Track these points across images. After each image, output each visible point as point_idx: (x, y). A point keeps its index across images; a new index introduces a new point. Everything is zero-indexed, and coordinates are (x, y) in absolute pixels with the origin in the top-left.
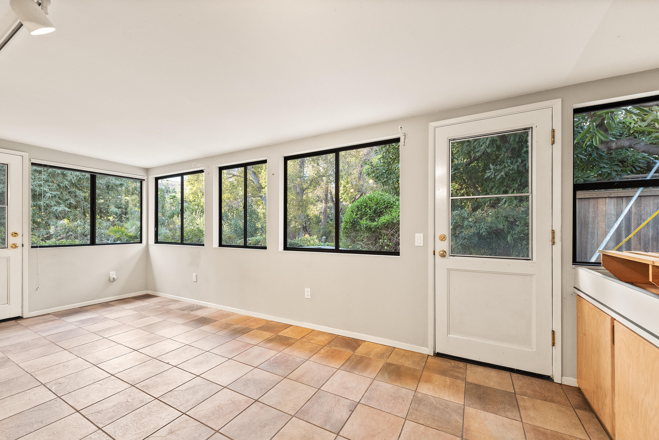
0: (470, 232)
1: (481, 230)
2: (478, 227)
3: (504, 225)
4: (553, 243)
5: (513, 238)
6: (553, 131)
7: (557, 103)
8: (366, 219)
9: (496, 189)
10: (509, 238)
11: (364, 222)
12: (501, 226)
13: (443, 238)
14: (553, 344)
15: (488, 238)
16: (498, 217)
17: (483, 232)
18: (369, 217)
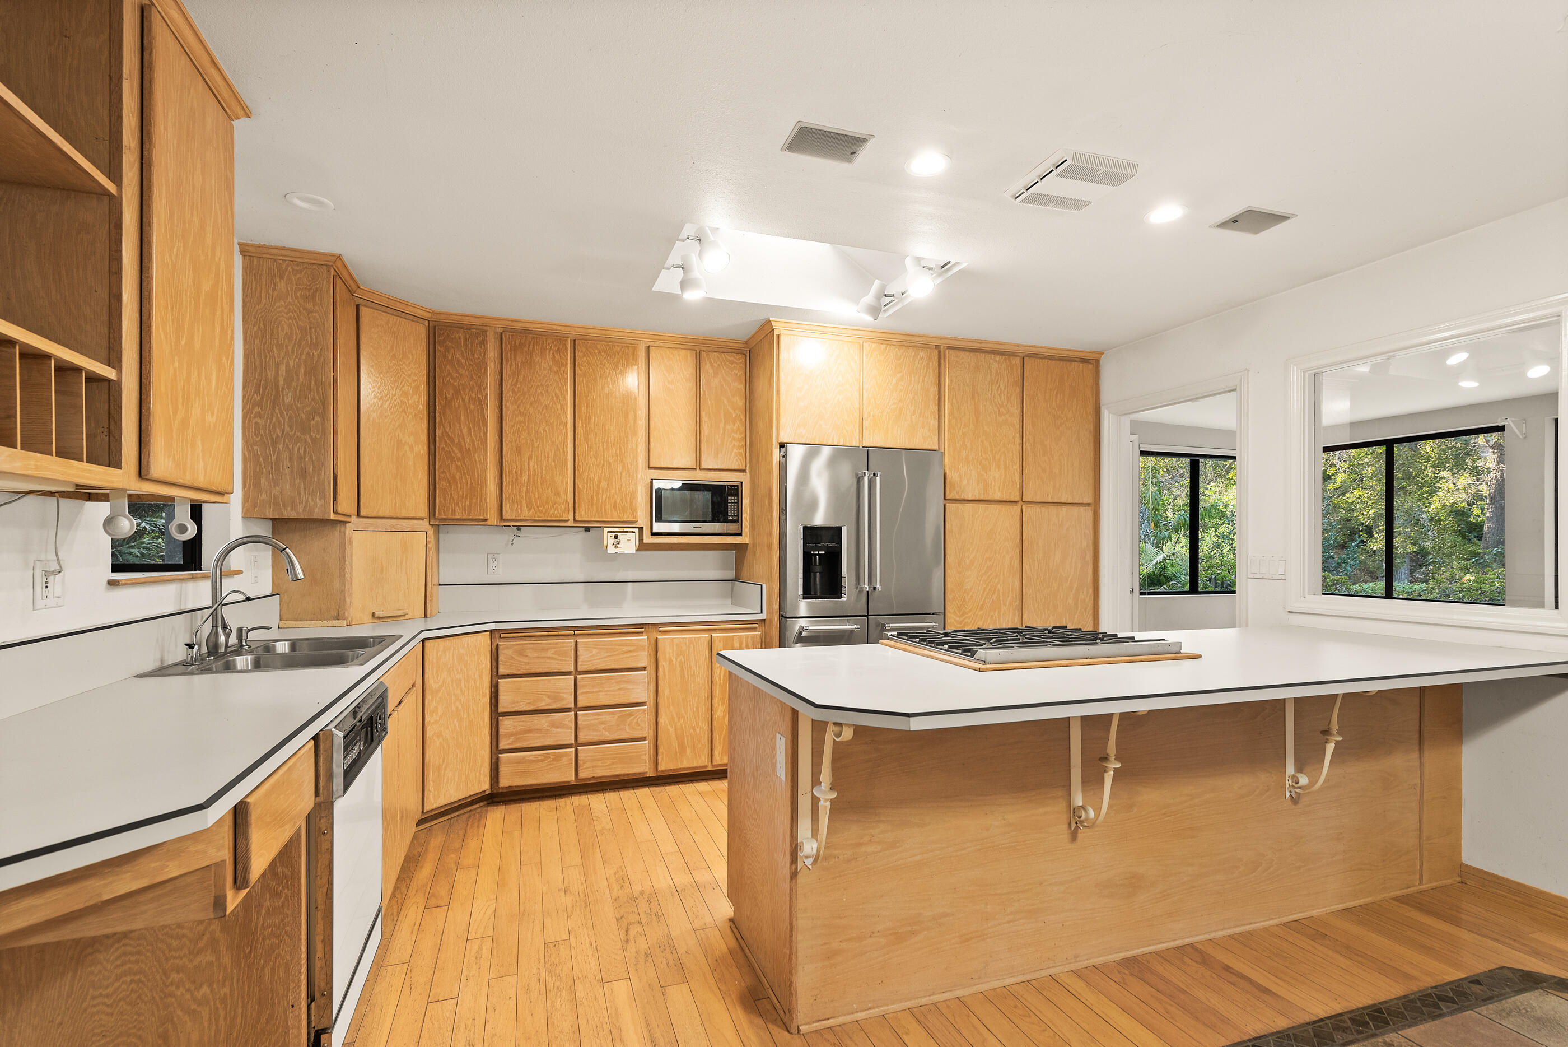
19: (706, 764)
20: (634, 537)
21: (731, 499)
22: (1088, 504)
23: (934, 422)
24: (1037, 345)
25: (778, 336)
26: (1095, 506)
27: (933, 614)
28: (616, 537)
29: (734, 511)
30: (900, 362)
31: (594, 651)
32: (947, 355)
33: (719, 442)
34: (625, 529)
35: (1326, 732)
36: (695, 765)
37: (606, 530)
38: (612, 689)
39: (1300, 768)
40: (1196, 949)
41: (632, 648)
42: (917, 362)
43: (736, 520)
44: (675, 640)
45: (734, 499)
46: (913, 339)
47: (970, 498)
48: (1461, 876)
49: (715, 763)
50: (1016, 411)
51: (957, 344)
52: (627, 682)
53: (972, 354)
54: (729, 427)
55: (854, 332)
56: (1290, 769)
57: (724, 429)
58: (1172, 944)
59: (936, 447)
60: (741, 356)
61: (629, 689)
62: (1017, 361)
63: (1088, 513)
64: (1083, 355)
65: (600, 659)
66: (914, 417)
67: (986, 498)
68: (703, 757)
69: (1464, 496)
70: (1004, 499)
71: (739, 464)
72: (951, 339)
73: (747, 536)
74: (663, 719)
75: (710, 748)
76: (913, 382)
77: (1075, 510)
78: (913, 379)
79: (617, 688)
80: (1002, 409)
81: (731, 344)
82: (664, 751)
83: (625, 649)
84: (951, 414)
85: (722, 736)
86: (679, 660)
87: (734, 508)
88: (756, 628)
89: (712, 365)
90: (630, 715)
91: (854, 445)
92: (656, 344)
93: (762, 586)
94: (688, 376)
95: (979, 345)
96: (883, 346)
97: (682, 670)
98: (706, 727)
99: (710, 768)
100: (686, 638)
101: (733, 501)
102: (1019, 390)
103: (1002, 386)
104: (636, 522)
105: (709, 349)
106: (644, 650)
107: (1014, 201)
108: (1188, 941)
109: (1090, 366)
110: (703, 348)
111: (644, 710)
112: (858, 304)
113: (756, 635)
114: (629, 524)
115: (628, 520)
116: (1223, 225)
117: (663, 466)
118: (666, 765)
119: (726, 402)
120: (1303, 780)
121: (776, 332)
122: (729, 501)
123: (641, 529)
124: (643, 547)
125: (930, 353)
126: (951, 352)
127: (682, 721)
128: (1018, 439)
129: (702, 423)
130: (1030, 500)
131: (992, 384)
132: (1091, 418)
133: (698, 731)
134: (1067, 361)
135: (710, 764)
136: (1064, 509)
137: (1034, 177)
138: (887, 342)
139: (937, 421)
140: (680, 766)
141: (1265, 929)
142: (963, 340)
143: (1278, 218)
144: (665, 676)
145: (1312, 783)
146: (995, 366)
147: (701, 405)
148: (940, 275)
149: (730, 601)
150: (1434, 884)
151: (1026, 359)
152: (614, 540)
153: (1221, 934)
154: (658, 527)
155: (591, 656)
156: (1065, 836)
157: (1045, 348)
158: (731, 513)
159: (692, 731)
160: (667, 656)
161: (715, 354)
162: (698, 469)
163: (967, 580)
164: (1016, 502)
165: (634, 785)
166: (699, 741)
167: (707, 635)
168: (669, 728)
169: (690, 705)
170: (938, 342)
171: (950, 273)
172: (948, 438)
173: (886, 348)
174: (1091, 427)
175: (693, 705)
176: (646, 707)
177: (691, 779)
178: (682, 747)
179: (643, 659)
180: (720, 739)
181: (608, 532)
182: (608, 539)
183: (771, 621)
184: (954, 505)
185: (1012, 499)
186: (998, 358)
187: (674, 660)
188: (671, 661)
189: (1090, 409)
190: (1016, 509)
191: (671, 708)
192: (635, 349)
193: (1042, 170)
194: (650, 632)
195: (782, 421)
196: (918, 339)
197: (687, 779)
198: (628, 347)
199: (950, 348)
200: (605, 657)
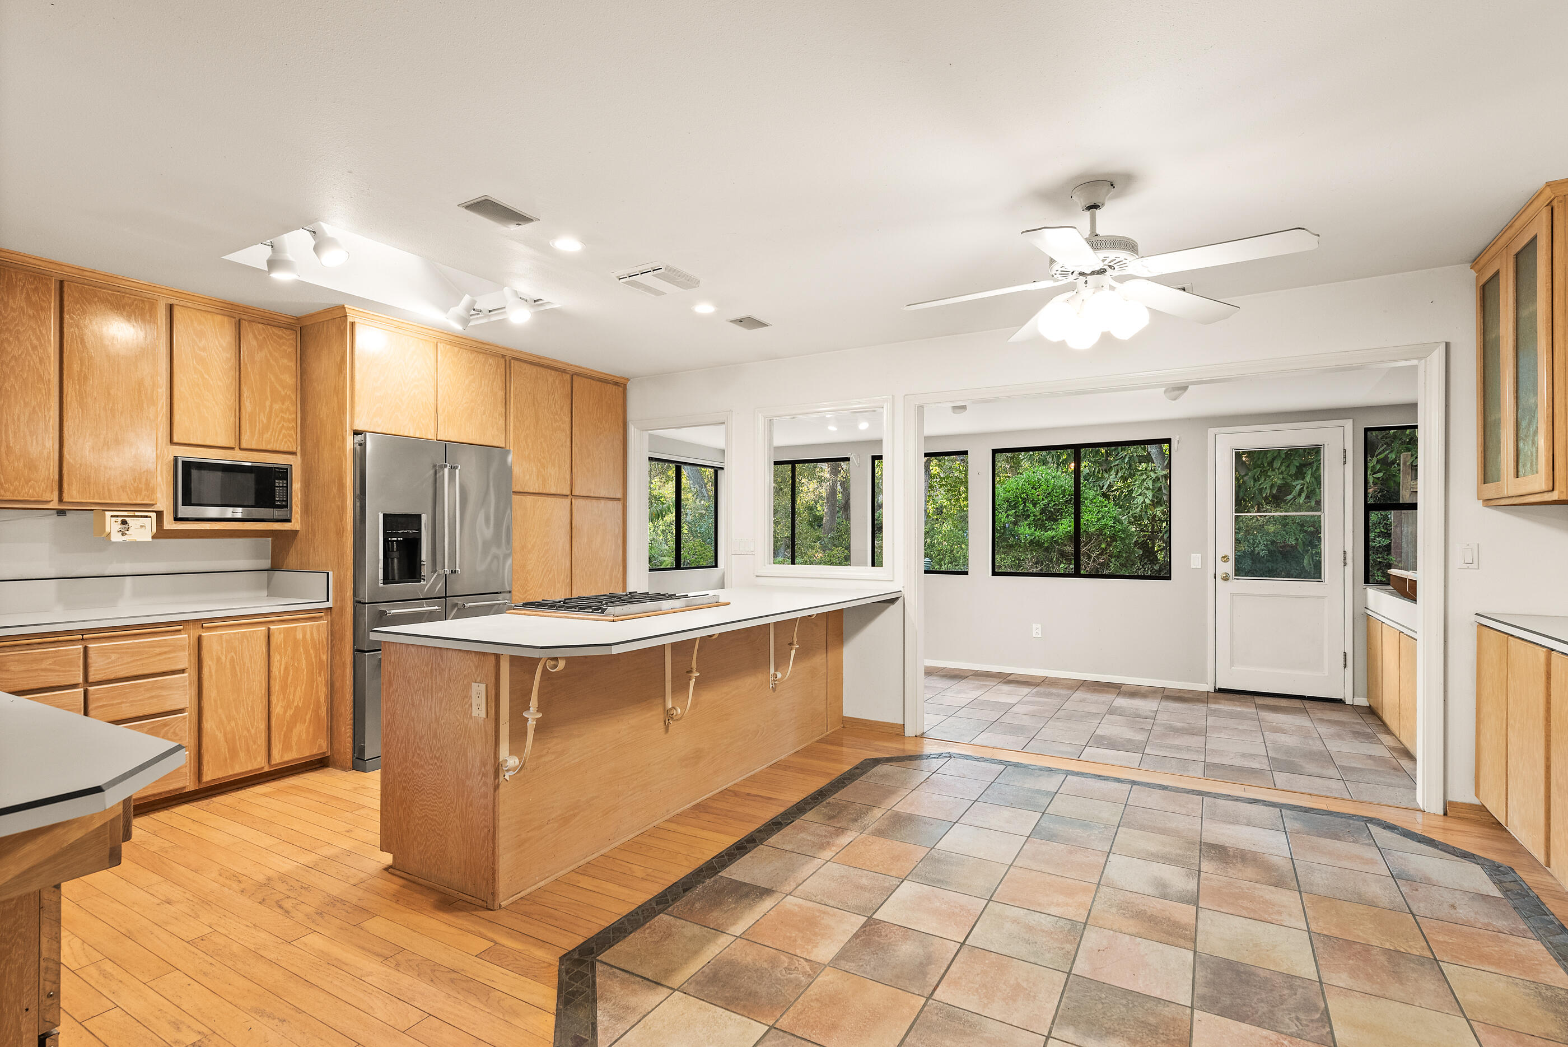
0: (1239, 551)
1: (1258, 546)
2: (1251, 541)
3: (1297, 539)
4: (1345, 564)
5: (1313, 561)
6: (1345, 451)
7: (1349, 424)
8: (1029, 525)
9: (1282, 463)
10: (1306, 562)
11: (1025, 531)
12: (1292, 541)
13: (1225, 559)
14: (1345, 666)
15: (1268, 561)
16: (1287, 524)
17: (1261, 550)
18: (1034, 520)
19: (263, 765)
20: (150, 524)
21: (279, 483)
22: (619, 499)
23: (502, 422)
24: (583, 366)
25: (353, 324)
26: (624, 501)
27: (500, 593)
28: (124, 522)
29: (283, 495)
30: (472, 365)
31: (114, 657)
32: (512, 365)
33: (265, 421)
34: (137, 514)
35: (791, 644)
36: (250, 768)
37: (108, 514)
38: (139, 698)
39: (776, 670)
40: (730, 791)
41: (166, 649)
42: (486, 369)
43: (285, 505)
44: (224, 636)
45: (283, 483)
46: (483, 346)
47: (532, 491)
48: (843, 723)
49: (273, 762)
50: (568, 419)
51: (519, 356)
52: (162, 688)
53: (532, 366)
54: (276, 406)
55: (430, 332)
56: (772, 671)
57: (271, 407)
58: (717, 791)
59: (503, 446)
60: (291, 332)
61: (163, 696)
62: (568, 377)
63: (618, 505)
64: (616, 380)
65: (121, 665)
66: (484, 416)
67: (544, 492)
68: (259, 759)
69: (813, 496)
70: (558, 493)
71: (288, 446)
72: (516, 351)
73: (297, 522)
74: (208, 725)
75: (267, 748)
76: (483, 385)
77: (611, 503)
78: (483, 382)
79: (148, 695)
80: (556, 417)
81: (280, 318)
82: (210, 760)
83: (158, 650)
84: (516, 417)
85: (283, 733)
86: (229, 657)
87: (283, 492)
88: (321, 617)
89: (255, 337)
90: (165, 725)
91: (430, 438)
92: (182, 303)
93: (328, 574)
94: (224, 344)
95: (539, 360)
96: (456, 349)
97: (233, 668)
98: (263, 726)
99: (266, 769)
100: (238, 633)
101: (281, 485)
102: (569, 402)
103: (556, 398)
104: (153, 505)
105: (251, 319)
106: (184, 650)
107: (618, 280)
108: (724, 787)
109: (621, 389)
110: (245, 317)
111: (185, 718)
112: (447, 312)
113: (322, 624)
114: (140, 508)
115: (143, 502)
116: (734, 321)
117: (192, 442)
118: (210, 775)
119: (273, 379)
120: (779, 675)
121: (350, 320)
122: (277, 485)
123: (160, 514)
124: (161, 533)
125: (498, 362)
126: (516, 362)
127: (233, 724)
128: (569, 443)
129: (242, 399)
130: (578, 494)
131: (549, 395)
132: (621, 431)
133: (253, 731)
134: (605, 382)
135: (267, 765)
136: (603, 502)
137: (637, 270)
138: (461, 346)
139: (504, 422)
140: (231, 773)
141: (761, 771)
142: (525, 353)
143: (762, 325)
144: (211, 676)
145: (783, 676)
146: (551, 380)
147: (242, 379)
148: (533, 306)
149: (265, 593)
150: (833, 730)
151: (575, 377)
152: (120, 526)
153: (740, 779)
154: (184, 511)
155: (109, 663)
156: (662, 730)
157: (588, 369)
158: (280, 498)
159: (245, 732)
160: (214, 653)
161: (260, 325)
162: (237, 448)
163: (529, 563)
164: (567, 496)
165: (165, 805)
166: (255, 743)
167: (264, 628)
168: (217, 733)
169: (243, 705)
170: (505, 352)
171: (542, 308)
172: (513, 438)
173: (459, 350)
174: (621, 438)
175: (247, 704)
176: (187, 714)
177: (240, 786)
178: (233, 752)
179: (184, 659)
180: (280, 737)
181: (112, 516)
182: (112, 525)
183: (342, 609)
184: (518, 497)
185: (564, 493)
186: (553, 373)
187: (223, 658)
188: (219, 659)
189: (621, 423)
190: (566, 502)
191: (220, 711)
192: (153, 306)
193: (644, 268)
194: (189, 629)
195: (358, 409)
196: (487, 347)
197: (236, 787)
198: (143, 301)
199: (514, 358)
200: (128, 663)
